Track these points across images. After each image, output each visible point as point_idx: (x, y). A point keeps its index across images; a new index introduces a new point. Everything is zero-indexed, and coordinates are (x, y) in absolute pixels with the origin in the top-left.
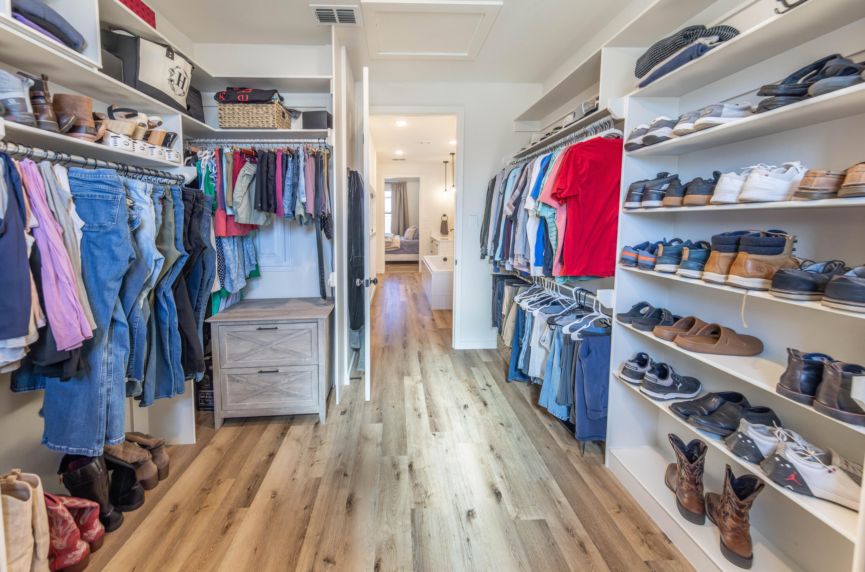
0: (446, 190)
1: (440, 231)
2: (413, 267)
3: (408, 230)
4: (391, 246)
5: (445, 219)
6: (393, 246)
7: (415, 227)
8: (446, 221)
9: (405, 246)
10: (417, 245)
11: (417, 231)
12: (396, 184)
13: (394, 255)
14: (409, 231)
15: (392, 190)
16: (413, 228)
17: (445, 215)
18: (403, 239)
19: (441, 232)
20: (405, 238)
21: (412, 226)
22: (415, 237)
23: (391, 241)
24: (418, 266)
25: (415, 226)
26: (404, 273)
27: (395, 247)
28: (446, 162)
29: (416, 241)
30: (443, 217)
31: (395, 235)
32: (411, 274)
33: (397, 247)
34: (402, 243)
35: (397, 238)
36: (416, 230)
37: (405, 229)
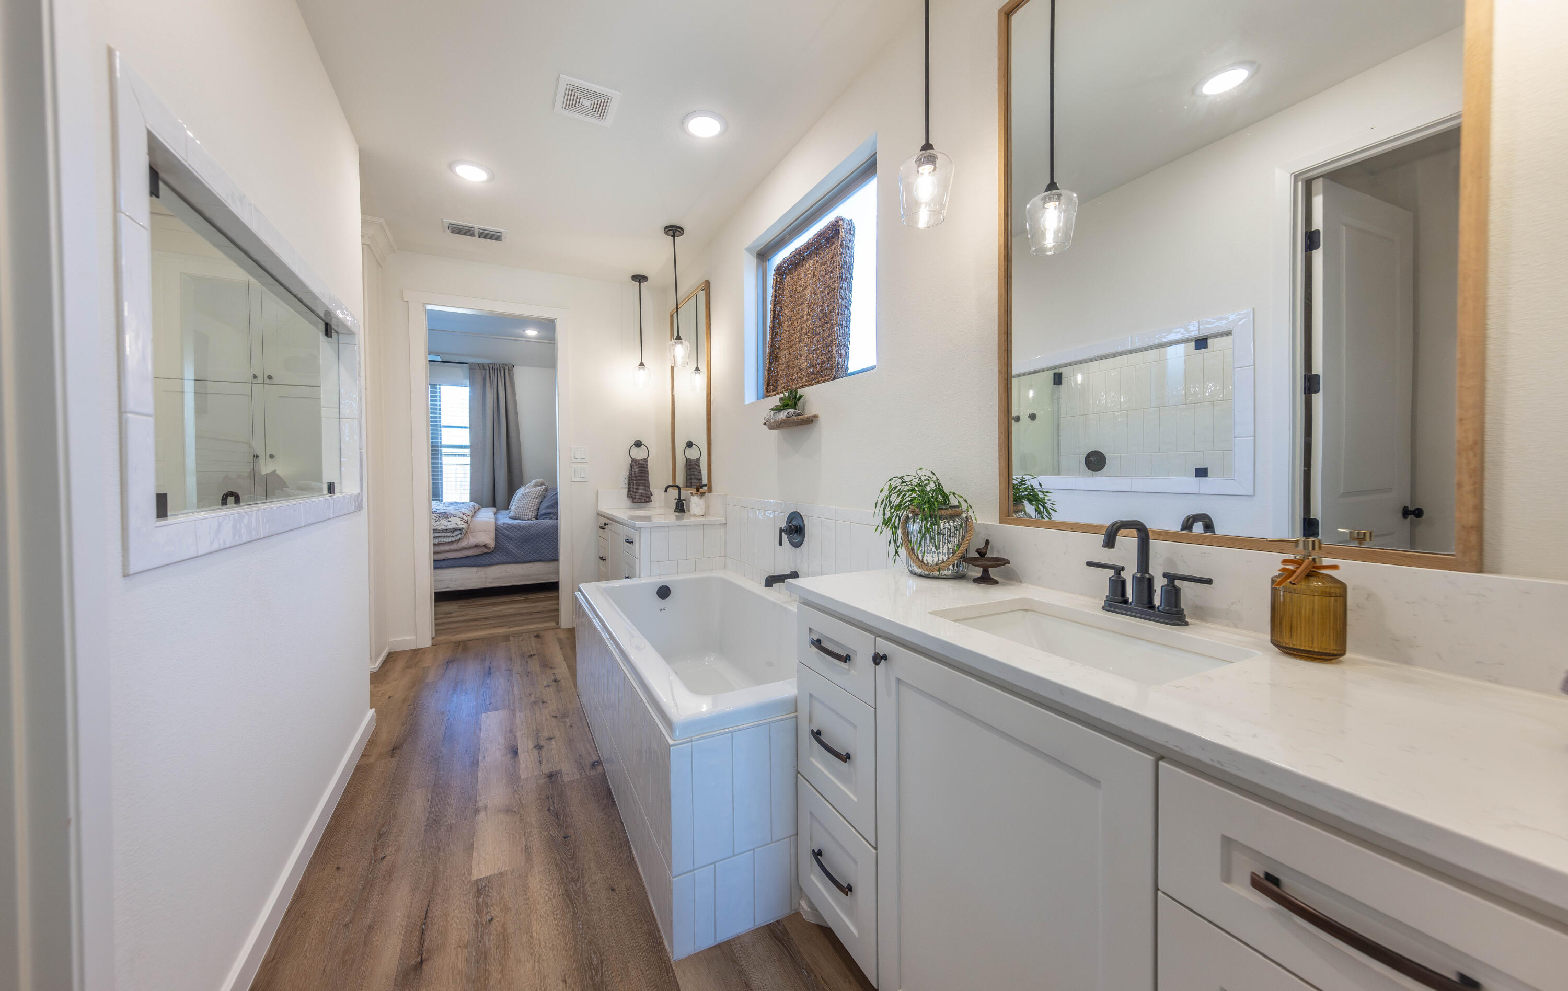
0: (642, 364)
1: (625, 492)
2: (539, 603)
3: (521, 491)
4: (464, 544)
5: (639, 454)
6: (472, 540)
7: (542, 484)
8: (645, 462)
9: (510, 539)
10: (551, 537)
11: (550, 494)
12: (482, 367)
13: (475, 569)
14: (524, 496)
15: (472, 385)
16: (537, 485)
17: (638, 444)
18: (504, 519)
19: (630, 495)
20: (512, 514)
21: (534, 481)
22: (542, 512)
23: (464, 526)
24: (557, 598)
25: (541, 480)
26: (506, 638)
27: (476, 546)
28: (640, 279)
29: (548, 522)
30: (634, 450)
31: (482, 505)
32: (533, 641)
33: (485, 546)
34: (500, 532)
35: (487, 515)
36: (546, 490)
37: (511, 490)
